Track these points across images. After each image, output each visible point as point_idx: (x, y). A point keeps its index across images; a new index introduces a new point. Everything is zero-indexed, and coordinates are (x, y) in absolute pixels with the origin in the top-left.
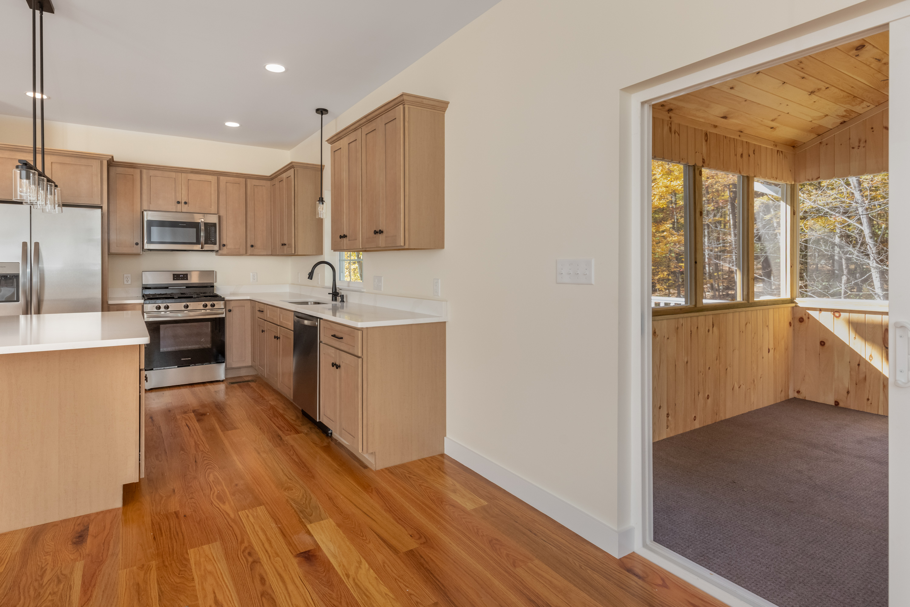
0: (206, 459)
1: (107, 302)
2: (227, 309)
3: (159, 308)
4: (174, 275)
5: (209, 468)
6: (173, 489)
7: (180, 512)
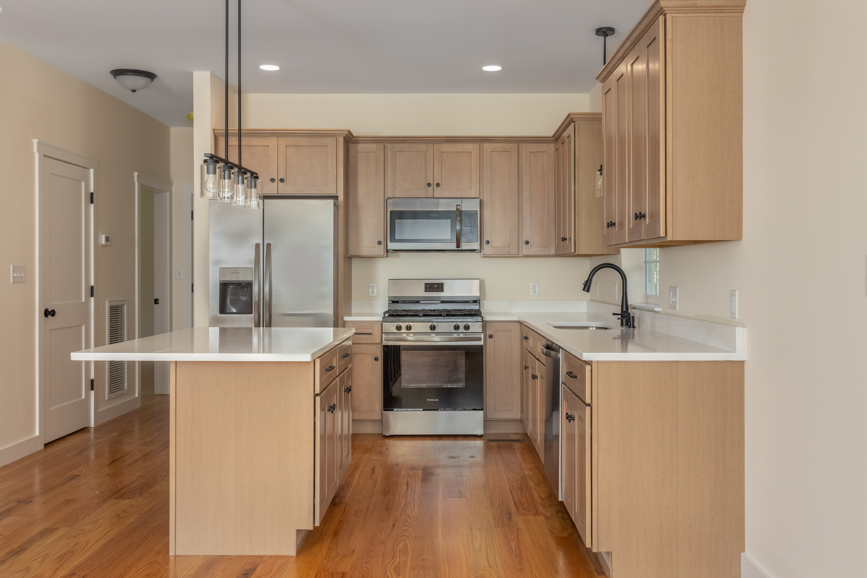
0: (407, 525)
1: (343, 318)
2: (488, 333)
3: (399, 328)
4: (426, 284)
5: (404, 535)
6: (353, 550)
7: (348, 575)
